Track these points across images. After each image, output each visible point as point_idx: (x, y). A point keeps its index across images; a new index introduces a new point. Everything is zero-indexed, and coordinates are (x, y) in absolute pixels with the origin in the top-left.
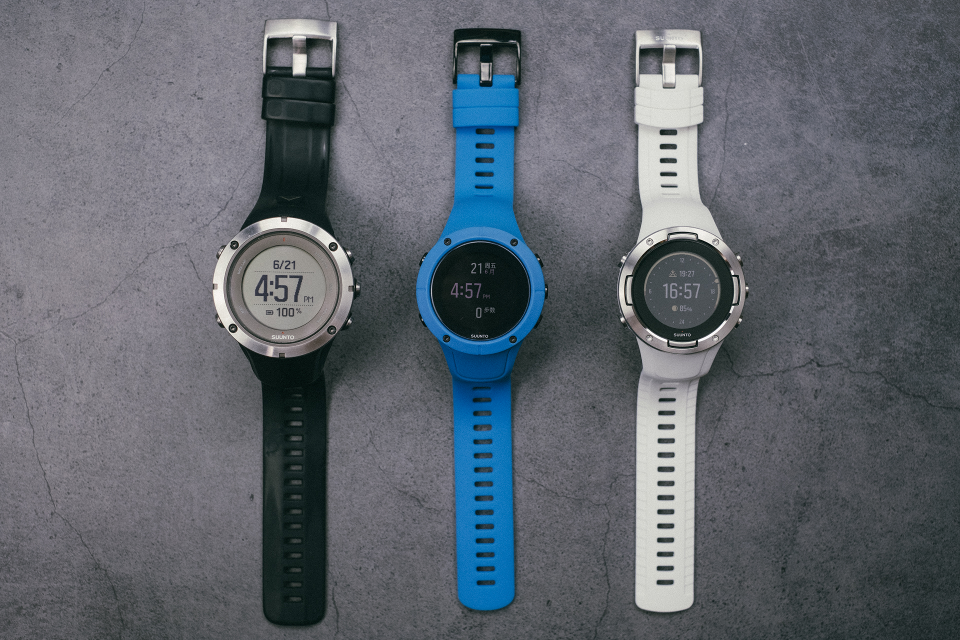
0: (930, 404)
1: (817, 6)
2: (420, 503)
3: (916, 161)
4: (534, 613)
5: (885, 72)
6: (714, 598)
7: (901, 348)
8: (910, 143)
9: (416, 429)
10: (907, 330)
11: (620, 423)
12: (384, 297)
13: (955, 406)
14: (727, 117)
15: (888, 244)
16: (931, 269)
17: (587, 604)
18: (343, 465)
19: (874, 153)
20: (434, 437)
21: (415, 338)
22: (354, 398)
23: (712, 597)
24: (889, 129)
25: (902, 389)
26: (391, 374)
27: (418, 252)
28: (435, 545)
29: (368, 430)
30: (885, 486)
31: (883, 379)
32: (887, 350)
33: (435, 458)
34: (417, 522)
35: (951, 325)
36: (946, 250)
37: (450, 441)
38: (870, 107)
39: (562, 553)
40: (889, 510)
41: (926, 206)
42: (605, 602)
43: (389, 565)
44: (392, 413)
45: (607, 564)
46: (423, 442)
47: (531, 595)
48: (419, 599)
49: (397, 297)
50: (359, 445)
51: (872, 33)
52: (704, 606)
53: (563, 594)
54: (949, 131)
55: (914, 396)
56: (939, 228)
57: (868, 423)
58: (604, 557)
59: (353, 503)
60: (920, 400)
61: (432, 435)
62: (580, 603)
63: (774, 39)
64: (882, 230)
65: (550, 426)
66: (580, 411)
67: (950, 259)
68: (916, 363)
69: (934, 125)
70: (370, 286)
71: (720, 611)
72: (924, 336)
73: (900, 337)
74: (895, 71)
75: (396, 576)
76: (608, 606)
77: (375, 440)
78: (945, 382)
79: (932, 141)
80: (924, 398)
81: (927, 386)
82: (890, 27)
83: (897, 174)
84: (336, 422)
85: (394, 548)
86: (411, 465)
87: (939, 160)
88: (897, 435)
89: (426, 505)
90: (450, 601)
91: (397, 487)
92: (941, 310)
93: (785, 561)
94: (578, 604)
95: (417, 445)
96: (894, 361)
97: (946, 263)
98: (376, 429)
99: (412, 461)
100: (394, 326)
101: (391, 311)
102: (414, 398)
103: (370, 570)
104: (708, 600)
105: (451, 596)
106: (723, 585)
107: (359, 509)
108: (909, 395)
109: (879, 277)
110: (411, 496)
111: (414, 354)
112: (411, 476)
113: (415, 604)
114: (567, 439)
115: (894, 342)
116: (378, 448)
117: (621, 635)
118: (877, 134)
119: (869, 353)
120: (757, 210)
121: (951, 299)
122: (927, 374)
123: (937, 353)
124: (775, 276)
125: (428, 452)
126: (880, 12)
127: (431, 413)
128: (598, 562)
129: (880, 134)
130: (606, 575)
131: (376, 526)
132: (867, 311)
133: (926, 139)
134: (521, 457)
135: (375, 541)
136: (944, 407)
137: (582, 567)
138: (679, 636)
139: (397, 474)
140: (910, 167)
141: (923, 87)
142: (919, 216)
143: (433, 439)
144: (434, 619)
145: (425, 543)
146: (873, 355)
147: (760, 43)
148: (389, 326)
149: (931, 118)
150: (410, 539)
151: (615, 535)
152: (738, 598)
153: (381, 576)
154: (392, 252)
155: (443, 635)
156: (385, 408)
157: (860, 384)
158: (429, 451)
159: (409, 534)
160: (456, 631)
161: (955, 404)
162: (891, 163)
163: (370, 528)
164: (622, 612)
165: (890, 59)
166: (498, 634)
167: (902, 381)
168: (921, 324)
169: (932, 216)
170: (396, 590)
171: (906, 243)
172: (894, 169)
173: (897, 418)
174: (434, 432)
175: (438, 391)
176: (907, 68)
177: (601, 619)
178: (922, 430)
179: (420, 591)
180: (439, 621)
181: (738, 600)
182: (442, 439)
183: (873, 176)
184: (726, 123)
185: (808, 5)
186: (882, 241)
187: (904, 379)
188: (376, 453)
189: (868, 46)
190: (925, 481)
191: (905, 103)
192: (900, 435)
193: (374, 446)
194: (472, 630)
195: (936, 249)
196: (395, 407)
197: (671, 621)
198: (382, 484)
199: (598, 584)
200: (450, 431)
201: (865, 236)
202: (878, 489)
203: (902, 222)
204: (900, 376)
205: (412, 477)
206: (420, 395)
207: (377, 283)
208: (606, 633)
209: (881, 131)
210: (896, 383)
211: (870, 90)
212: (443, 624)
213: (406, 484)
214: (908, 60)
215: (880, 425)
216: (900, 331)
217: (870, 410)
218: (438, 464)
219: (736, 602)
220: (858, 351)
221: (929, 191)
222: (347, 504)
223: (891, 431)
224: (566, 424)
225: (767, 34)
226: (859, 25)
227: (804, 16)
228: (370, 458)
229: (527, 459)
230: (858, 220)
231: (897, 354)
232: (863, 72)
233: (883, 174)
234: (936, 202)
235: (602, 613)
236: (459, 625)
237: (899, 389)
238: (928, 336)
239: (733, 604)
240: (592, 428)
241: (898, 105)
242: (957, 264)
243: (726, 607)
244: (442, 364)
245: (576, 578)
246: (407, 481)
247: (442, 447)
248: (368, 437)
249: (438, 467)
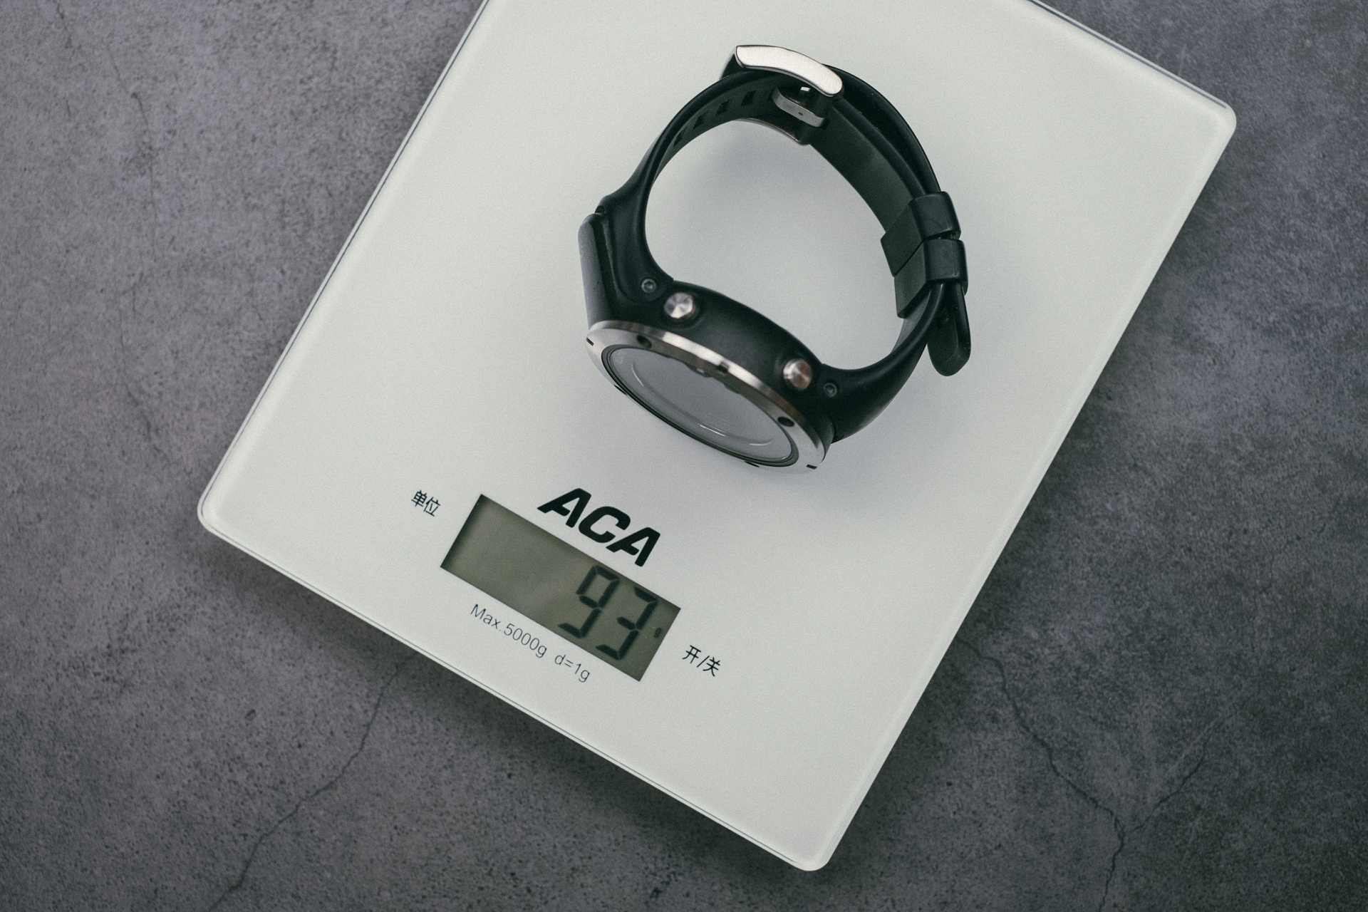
0: (1054, 768)
1: (1239, 23)
2: (148, 431)
3: (1257, 358)
4: (218, 717)
5: (1289, 189)
6: (517, 871)
7: (1060, 646)
8: (1265, 325)
9: (213, 311)
10: (1087, 624)
12: (290, 78)
13: (1094, 795)
15: (1135, 465)
16: (1182, 546)
17: (309, 754)
18: (68, 301)
19: (1196, 307)
20: (233, 340)
21: (299, 169)
22: (149, 208)
23: (514, 867)
24: (1242, 282)
25: (1022, 714)
26: (228, 202)
27: (383, 40)
28: (132, 512)
29: (140, 269)
30: (902, 857)
31: (999, 679)
32: (1034, 635)
33: (215, 375)
34: (126, 458)
35: (1163, 658)
36: (1225, 530)
37: (254, 362)
38: (1233, 229)
39: (320, 647)
40: (886, 901)
41: (1233, 440)
42: (340, 768)
43: (43, 502)
44: (192, 265)
45: (379, 709)
46: (212, 338)
47: (230, 684)
48: (55, 583)
49: (310, 90)
50: (112, 285)
51: (1304, 115)
52: (494, 874)
53: (282, 714)
54: (1340, 342)
55: (1035, 736)
56: (1233, 488)
57: (934, 735)
58: (381, 695)
59: (48, 369)
60: (1042, 750)
61: (231, 336)
62: (300, 746)
63: (1140, 35)
64: (1139, 436)
67: (1222, 550)
68: (1069, 685)
69: (1320, 318)
70: (280, 48)
71: (514, 897)
72: (1108, 648)
73: (1067, 627)
74: (1307, 196)
75: (42, 525)
76: (340, 777)
77: (141, 292)
78: (1099, 745)
79: (1302, 343)
80: (1050, 751)
81: (1064, 734)
82: (1338, 122)
83: (1214, 361)
84: (99, 227)
85: (67, 479)
86: (171, 363)
87: (1296, 380)
88: (970, 786)
89: (156, 442)
90: (101, 616)
91: (130, 386)
92: (1159, 624)
93: (666, 879)
94: (295, 744)
95: (199, 337)
96: (1036, 660)
97: (1212, 552)
98: (152, 275)
99: (176, 358)
100: (279, 132)
101: (288, 106)
102: (240, 261)
103: (9, 490)
104: (506, 867)
105: (106, 609)
106: (544, 857)
107: (52, 384)
108: (1028, 730)
109: (1090, 508)
110: (142, 412)
111: (282, 192)
112: (161, 380)
113: (43, 587)
115: (1053, 629)
116: (137, 307)
117: (334, 837)
118: (1219, 279)
119: (1003, 624)
121: (1187, 615)
122: (1079, 714)
123: (1113, 690)
125: (209, 359)
126: (1335, 91)
127: (251, 301)
128: (368, 696)
129: (1223, 283)
130: (368, 726)
131: (60, 426)
132: (1038, 552)
133: (1294, 334)
135: (45, 449)
136: (1074, 787)
137: (337, 689)
138: (424, 897)
139: (142, 364)
140: (1243, 363)
141: (1336, 247)
142: (1214, 451)
143: (231, 344)
144: (59, 628)
145: (118, 501)
146: (1006, 629)
147: (1114, 28)
148: (270, 127)
149: (1320, 304)
150: (98, 479)
151: (420, 669)
152: (556, 893)
153: (18, 510)
154: (345, 16)
155: (58, 664)
156: (186, 252)
157: (957, 664)
158: (213, 358)
159: (101, 471)
160: (81, 670)
161: (1096, 791)
162: (1216, 338)
163: (49, 423)
164: (356, 801)
165: (1309, 173)
166: (142, 715)
167: (1028, 701)
168: (1114, 626)
169: (1233, 462)
170: (28, 547)
171: (1165, 480)
172: (1215, 352)
173: (986, 756)
174: (237, 333)
175: (283, 272)
176: (1327, 203)
177: (317, 793)
178: (1016, 801)
179: (65, 571)
180: (64, 637)
181: (554, 898)
182: (244, 352)
183: (1173, 343)
185: (1224, 13)
186: (1128, 454)
187: (1034, 699)
188: (130, 313)
189: (1284, 132)
190: (973, 889)
191: (1292, 255)
192: (975, 787)
193: (134, 300)
194: (106, 684)
195: (1209, 519)
196: (203, 259)
197: (427, 865)
198: (109, 367)
199: (345, 732)
200: (264, 346)
201: (1105, 429)
202: (888, 855)
203: (1178, 442)
204: (1030, 691)
205: (161, 384)
206: (252, 262)
207: (292, 50)
208: (311, 819)
209: (1229, 278)
210: (1017, 699)
211: (1247, 204)
212: (68, 646)
213: (146, 389)
214: (1337, 192)
215: (951, 751)
216: (1072, 618)
217: (950, 717)
218: (214, 387)
219: (549, 898)
220: (985, 610)
221: (1252, 420)
222: (37, 365)
223: (964, 774)
225: (1133, 19)
226: (1289, 92)
227: (1210, 27)
228: (116, 314)
230: (1109, 398)
231: (1047, 651)
232: (1252, 167)
233: (1193, 350)
234: (1253, 445)
235: (325, 783)
236: (91, 663)
237: (1017, 711)
238: (1115, 653)
239: (542, 898)
241: (1279, 253)
242: (1230, 565)
243: (529, 896)
244: (315, 235)
245: (317, 701)
246: (150, 386)
247: (237, 364)
248: (133, 280)
249: (211, 392)
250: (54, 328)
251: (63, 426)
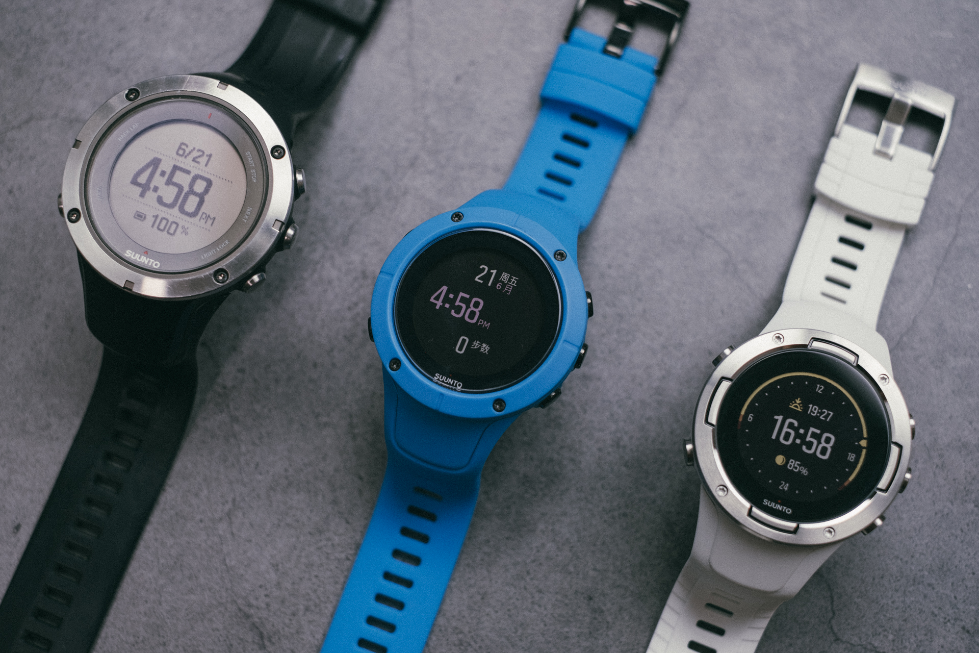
2: (262, 639)
9: (303, 523)
11: (623, 639)
12: (339, 307)
14: (955, 237)
18: (171, 535)
20: (326, 546)
22: (232, 440)
26: (301, 424)
29: (232, 496)
33: (314, 580)
37: (348, 562)
44: (278, 485)
46: (307, 548)
50: (209, 514)
59: (163, 599)
61: (323, 542)
65: (512, 601)
66: (566, 596)
77: (236, 516)
84: (188, 464)
86: (273, 576)
89: (270, 649)
91: (239, 602)
95: (295, 548)
98: (244, 500)
99: (278, 570)
102: (321, 475)
107: (167, 612)
110: (253, 624)
111: (348, 408)
112: (266, 593)
114: (529, 631)
116: (234, 530)
120: (953, 392)
124: (949, 504)
125: (307, 566)
127: (336, 508)
131: (181, 648)
134: (446, 630)
139: (247, 580)
143: (324, 549)
156: (271, 473)
158: (310, 565)
163: (171, 648)
174: (328, 539)
175: (361, 478)
182: (337, 555)
184: (950, 245)
188: (229, 536)
193: (231, 524)
196: (287, 478)
198: (217, 588)
200: (354, 547)
205: (267, 596)
206: (331, 473)
213: (254, 602)
218: (315, 591)
222: (152, 597)
224: (536, 607)
228: (217, 540)
229: (454, 638)
240: (574, 629)
246: (257, 599)
247: (332, 567)
248: (228, 507)
249: (313, 596)
250: (162, 561)
251: (184, 648)
